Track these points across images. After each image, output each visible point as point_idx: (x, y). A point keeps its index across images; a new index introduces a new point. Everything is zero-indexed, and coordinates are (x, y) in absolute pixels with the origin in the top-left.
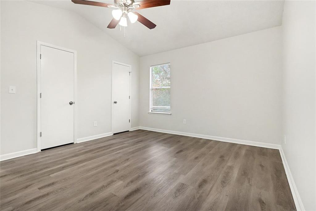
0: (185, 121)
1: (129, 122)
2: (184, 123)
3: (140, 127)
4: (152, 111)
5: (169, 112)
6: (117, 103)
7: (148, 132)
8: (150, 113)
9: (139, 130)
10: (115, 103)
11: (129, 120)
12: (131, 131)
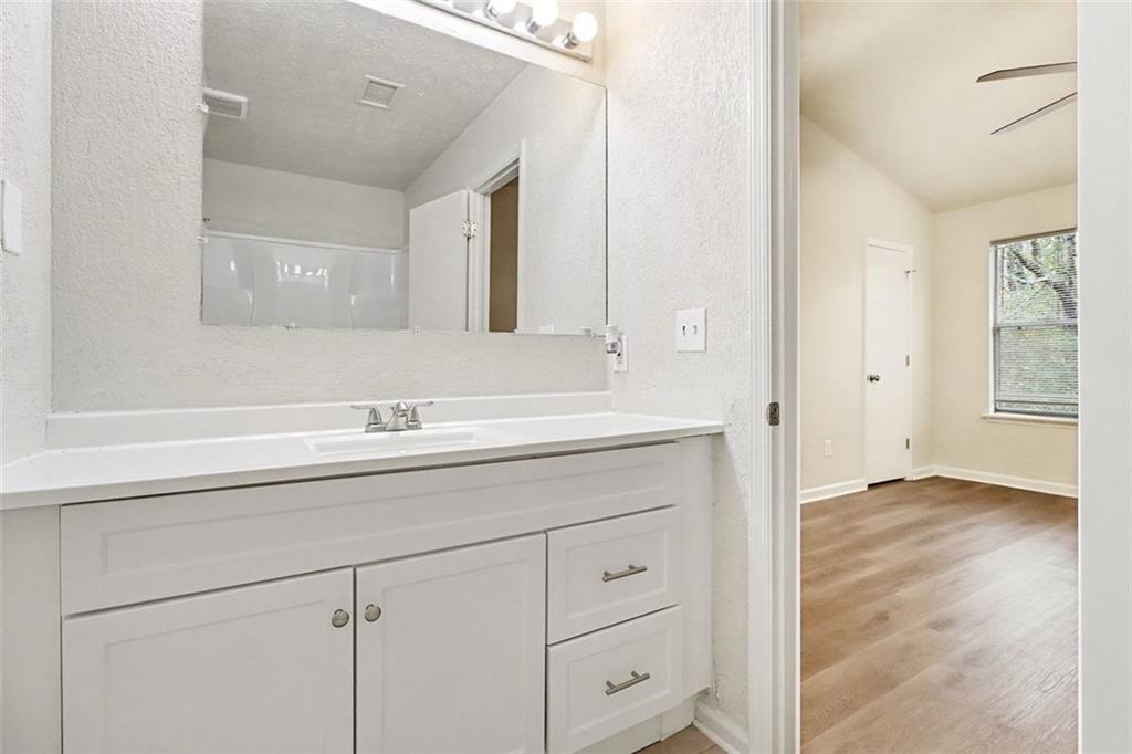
1: (908, 447)
3: (935, 467)
4: (996, 411)
6: (882, 380)
8: (991, 418)
9: (937, 477)
10: (872, 379)
11: (908, 441)
12: (912, 481)
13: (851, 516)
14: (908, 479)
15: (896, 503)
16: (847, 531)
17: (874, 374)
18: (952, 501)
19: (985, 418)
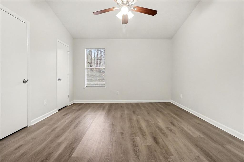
0: (118, 92)
1: (68, 97)
2: (117, 94)
3: (74, 101)
4: (86, 86)
5: (105, 86)
6: (61, 80)
7: (85, 104)
8: (85, 88)
9: (74, 103)
10: (59, 80)
11: (68, 95)
12: (69, 106)
13: (54, 124)
14: (68, 105)
15: (67, 114)
16: (52, 131)
17: (60, 78)
18: (79, 110)
19: (84, 88)
